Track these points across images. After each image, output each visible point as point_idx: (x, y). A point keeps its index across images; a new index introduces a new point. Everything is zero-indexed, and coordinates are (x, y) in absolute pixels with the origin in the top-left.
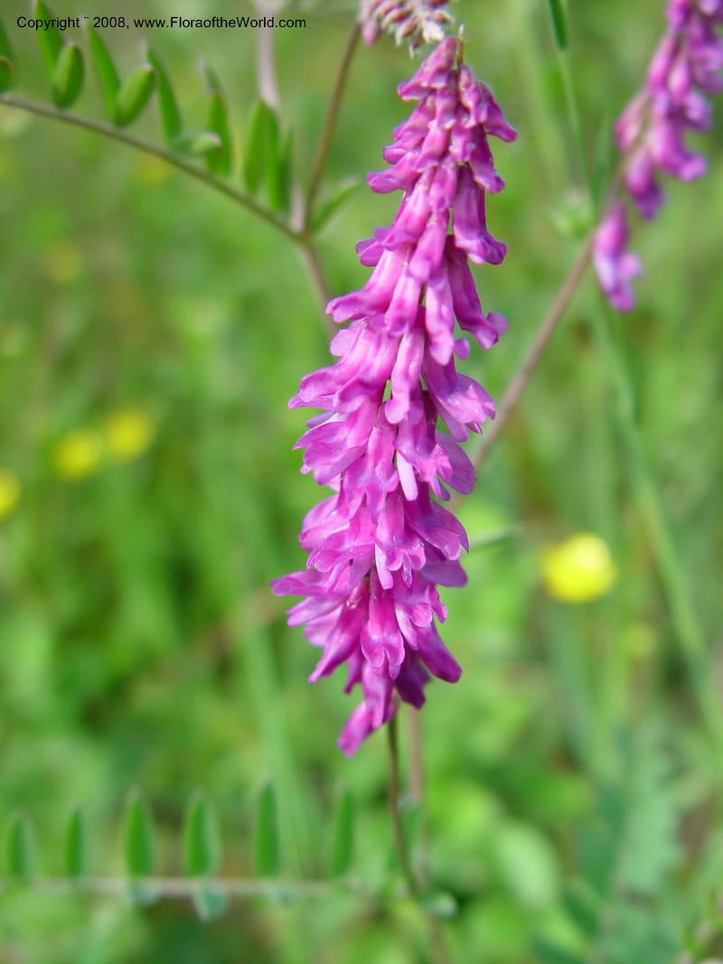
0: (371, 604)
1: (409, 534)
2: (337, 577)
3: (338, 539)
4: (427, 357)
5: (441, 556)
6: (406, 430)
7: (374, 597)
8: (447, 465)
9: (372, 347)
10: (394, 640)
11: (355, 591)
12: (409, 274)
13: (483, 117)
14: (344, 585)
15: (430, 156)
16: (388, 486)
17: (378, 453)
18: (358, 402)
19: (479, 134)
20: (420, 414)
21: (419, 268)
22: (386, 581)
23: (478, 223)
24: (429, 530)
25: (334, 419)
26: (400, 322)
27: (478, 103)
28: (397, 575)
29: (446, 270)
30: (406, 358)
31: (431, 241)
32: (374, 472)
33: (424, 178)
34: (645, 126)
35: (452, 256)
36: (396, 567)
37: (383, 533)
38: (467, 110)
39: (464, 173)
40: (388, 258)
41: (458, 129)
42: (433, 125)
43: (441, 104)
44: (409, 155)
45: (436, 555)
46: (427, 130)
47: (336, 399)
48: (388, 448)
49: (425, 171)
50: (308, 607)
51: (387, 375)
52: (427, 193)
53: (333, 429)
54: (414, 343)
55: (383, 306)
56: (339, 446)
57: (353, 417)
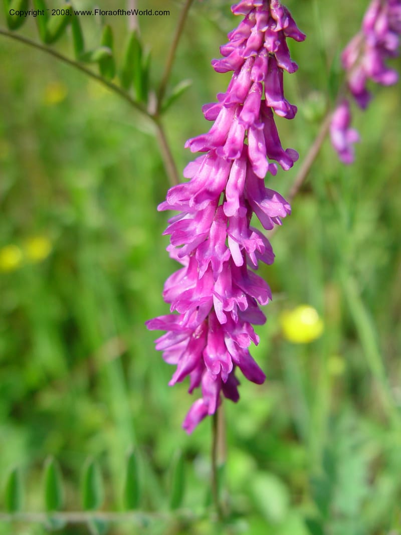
0: (209, 335)
1: (234, 290)
2: (189, 318)
3: (189, 293)
6: (235, 222)
7: (211, 330)
9: (214, 169)
10: (224, 358)
11: (199, 328)
13: (286, 25)
14: (194, 322)
15: (251, 49)
16: (223, 258)
17: (216, 238)
18: (205, 204)
19: (281, 36)
20: (245, 211)
21: (247, 117)
22: (221, 319)
23: (279, 92)
24: (248, 287)
25: (187, 217)
26: (234, 152)
27: (282, 17)
28: (228, 314)
29: (261, 120)
30: (236, 176)
31: (252, 102)
32: (214, 249)
33: (247, 63)
34: (361, 53)
35: (265, 113)
36: (228, 309)
37: (219, 288)
38: (275, 21)
39: (272, 61)
40: (224, 113)
41: (269, 32)
42: (253, 30)
43: (259, 17)
45: (252, 303)
46: (249, 34)
47: (191, 203)
48: (223, 234)
49: (249, 59)
50: (169, 338)
51: (223, 189)
52: (249, 73)
53: (187, 223)
54: (240, 167)
55: (222, 143)
56: (192, 233)
57: (200, 215)
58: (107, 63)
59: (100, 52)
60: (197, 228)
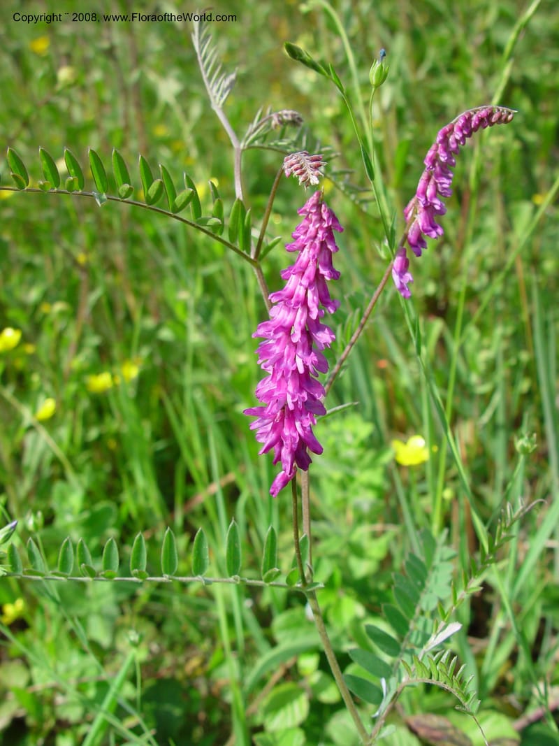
0: (285, 420)
1: (301, 389)
2: (273, 408)
3: (272, 392)
4: (308, 317)
5: (314, 399)
6: (300, 346)
7: (286, 417)
8: (316, 360)
9: (286, 312)
10: (295, 435)
11: (279, 414)
12: (301, 284)
13: (330, 223)
14: (274, 409)
15: (310, 238)
16: (292, 368)
17: (289, 355)
18: (281, 334)
19: (329, 230)
20: (305, 339)
21: (305, 282)
22: (291, 407)
23: (329, 265)
24: (309, 388)
25: (271, 342)
26: (297, 303)
27: (328, 218)
28: (295, 404)
29: (316, 282)
30: (300, 317)
31: (310, 271)
32: (287, 363)
33: (308, 246)
34: (415, 212)
35: (318, 276)
36: (295, 400)
37: (290, 388)
38: (324, 220)
39: (323, 244)
40: (293, 278)
41: (321, 227)
42: (311, 225)
43: (314, 218)
44: (302, 237)
45: (312, 397)
46: (309, 228)
47: (272, 333)
48: (293, 354)
49: (308, 244)
50: (259, 422)
51: (292, 324)
52: (309, 252)
53: (271, 346)
54: (303, 311)
55: (291, 297)
56: (273, 353)
57: (279, 341)
58: (219, 228)
59: (214, 221)
60: (277, 349)
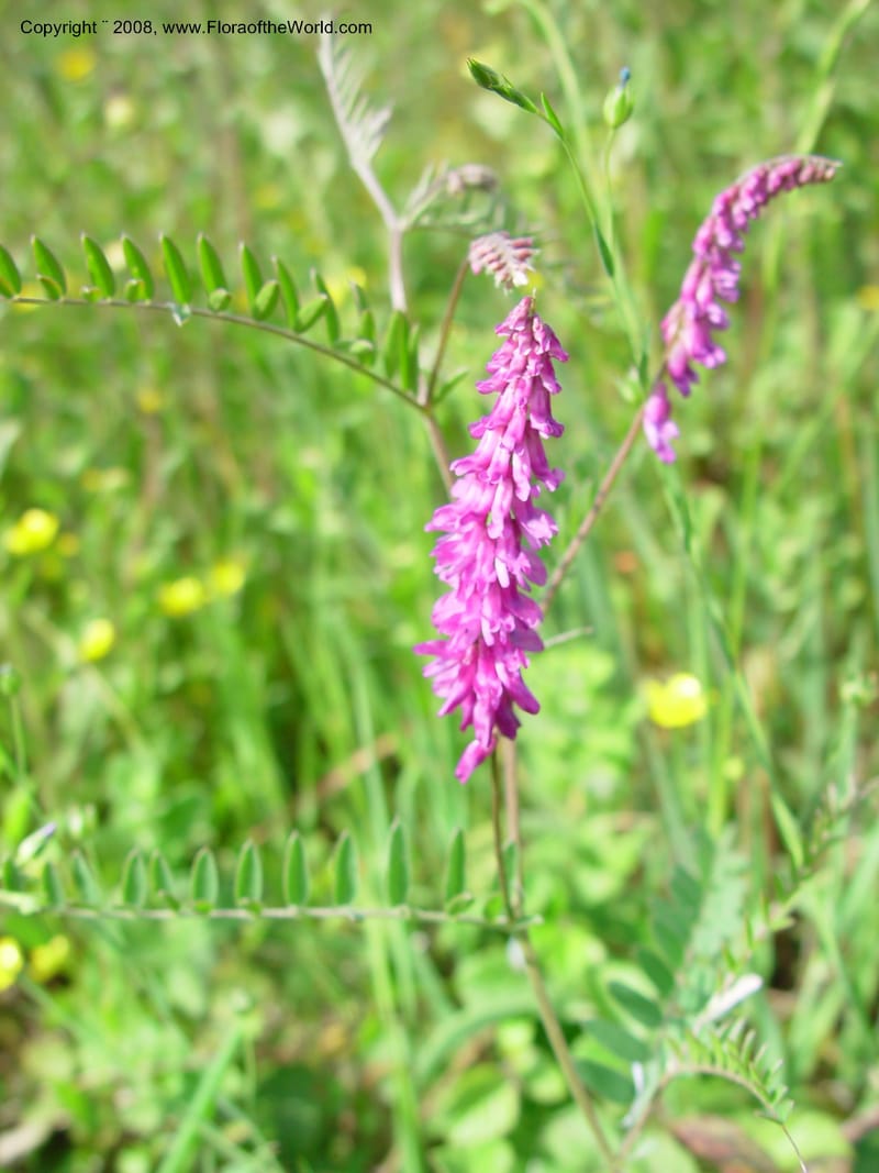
1: (504, 612)
2: (460, 643)
3: (458, 616)
4: (515, 499)
5: (525, 626)
6: (501, 544)
7: (481, 655)
8: (528, 565)
9: (479, 490)
10: (495, 684)
11: (469, 652)
12: (502, 446)
13: (548, 348)
14: (462, 644)
15: (515, 372)
16: (489, 579)
17: (484, 559)
18: (471, 526)
19: (545, 358)
20: (510, 533)
21: (509, 442)
22: (489, 641)
23: (545, 413)
24: (517, 609)
25: (455, 538)
26: (497, 476)
27: (544, 339)
28: (496, 635)
29: (525, 443)
30: (501, 498)
31: (516, 424)
32: (481, 570)
33: (511, 385)
34: (680, 327)
35: (529, 433)
36: (496, 630)
37: (487, 611)
38: (538, 343)
39: (536, 381)
40: (489, 435)
41: (533, 355)
42: (517, 352)
43: (522, 339)
44: (503, 370)
45: (522, 625)
46: (512, 355)
47: (457, 524)
48: (490, 556)
49: (512, 382)
50: (439, 664)
51: (489, 509)
52: (514, 393)
53: (454, 544)
54: (506, 488)
55: (486, 465)
56: (459, 555)
57: (467, 536)
58: (368, 356)
59: (361, 346)
60: (464, 550)
